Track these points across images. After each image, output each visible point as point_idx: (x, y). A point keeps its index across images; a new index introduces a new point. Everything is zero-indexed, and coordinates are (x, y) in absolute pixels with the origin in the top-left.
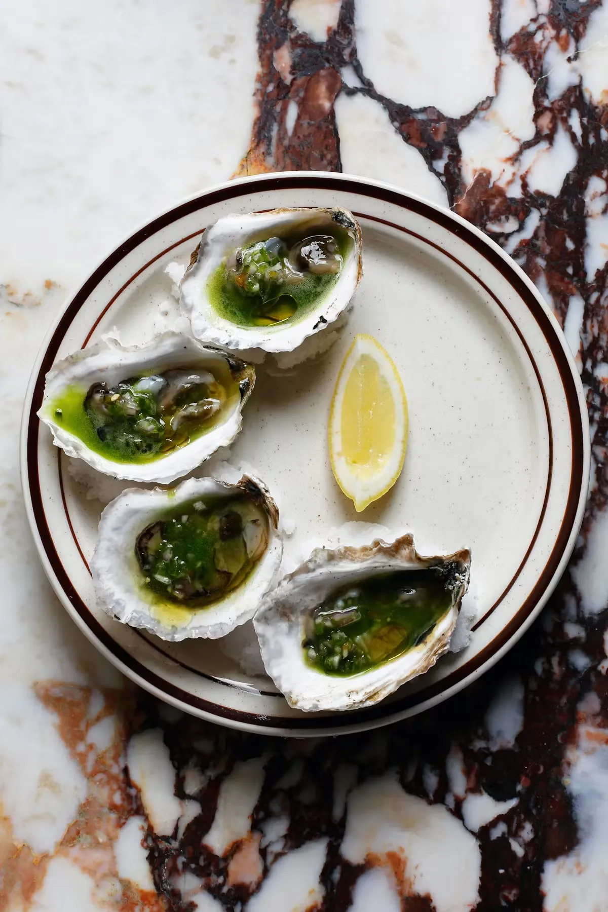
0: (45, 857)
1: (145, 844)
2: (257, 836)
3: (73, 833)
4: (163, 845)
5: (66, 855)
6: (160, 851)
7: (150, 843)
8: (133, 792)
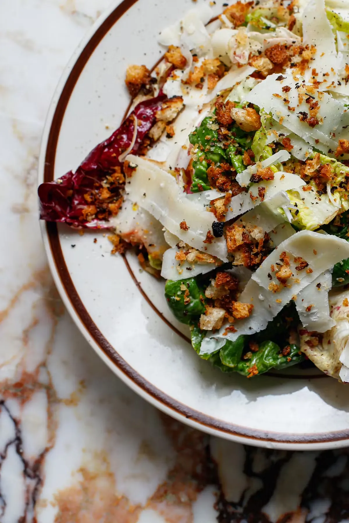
0: (139, 507)
1: (217, 507)
2: (304, 511)
3: (162, 492)
4: (231, 509)
5: (155, 508)
6: (228, 513)
7: (221, 506)
8: (212, 466)
